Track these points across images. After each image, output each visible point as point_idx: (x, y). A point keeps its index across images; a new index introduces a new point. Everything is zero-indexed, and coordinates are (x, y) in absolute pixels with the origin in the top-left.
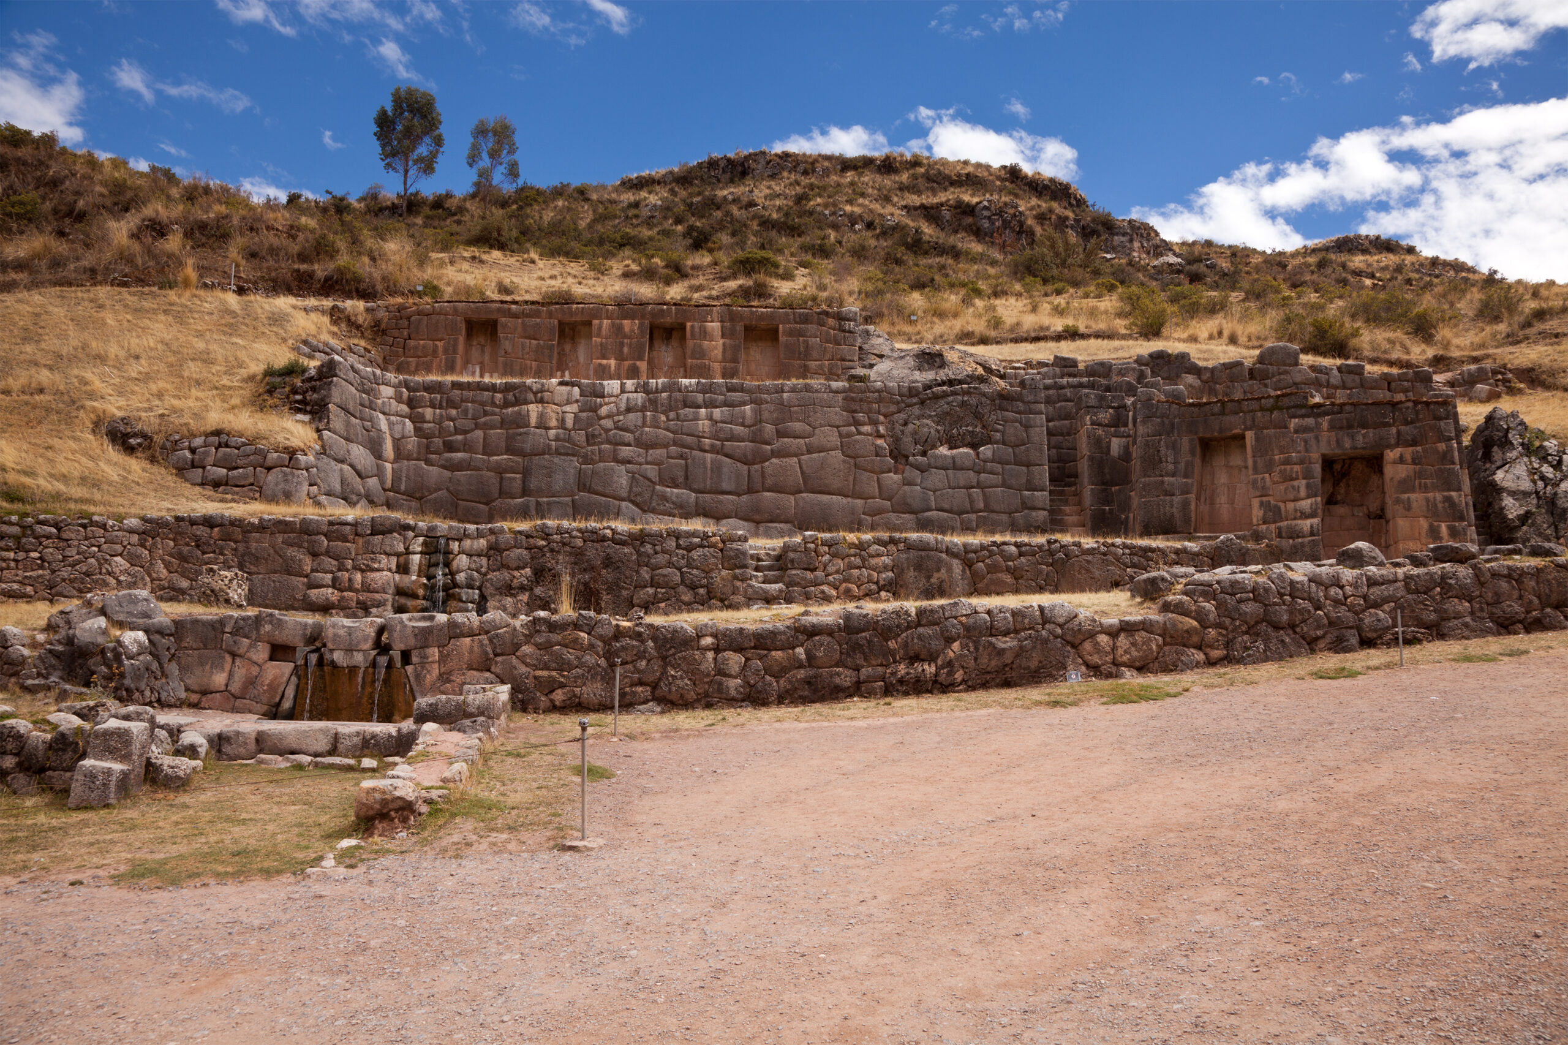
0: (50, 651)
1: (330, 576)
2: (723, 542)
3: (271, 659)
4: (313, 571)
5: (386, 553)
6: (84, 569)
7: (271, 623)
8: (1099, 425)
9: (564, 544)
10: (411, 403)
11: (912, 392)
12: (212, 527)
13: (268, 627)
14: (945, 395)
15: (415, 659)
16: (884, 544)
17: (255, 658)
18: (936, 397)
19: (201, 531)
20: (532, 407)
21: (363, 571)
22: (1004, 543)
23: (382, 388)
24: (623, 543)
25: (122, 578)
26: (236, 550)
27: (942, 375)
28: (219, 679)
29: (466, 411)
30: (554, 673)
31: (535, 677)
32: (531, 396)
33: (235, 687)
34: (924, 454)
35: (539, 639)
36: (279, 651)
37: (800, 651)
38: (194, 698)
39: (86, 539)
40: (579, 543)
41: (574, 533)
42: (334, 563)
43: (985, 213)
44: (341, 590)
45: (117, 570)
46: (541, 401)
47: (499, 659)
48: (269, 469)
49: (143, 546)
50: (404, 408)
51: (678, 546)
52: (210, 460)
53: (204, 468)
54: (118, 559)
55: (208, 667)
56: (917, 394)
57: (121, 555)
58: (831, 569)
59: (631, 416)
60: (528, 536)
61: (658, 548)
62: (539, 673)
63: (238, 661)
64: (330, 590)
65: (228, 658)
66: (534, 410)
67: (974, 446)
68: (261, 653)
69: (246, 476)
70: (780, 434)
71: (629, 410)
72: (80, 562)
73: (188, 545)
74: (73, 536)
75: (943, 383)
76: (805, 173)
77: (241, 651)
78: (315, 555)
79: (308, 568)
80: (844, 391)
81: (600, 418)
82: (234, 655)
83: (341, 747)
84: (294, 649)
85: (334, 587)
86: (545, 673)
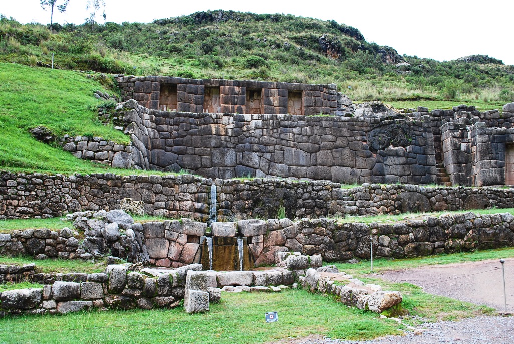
0: (89, 240)
1: (164, 203)
2: (332, 187)
3: (187, 242)
4: (156, 201)
5: (189, 193)
6: (55, 200)
7: (188, 224)
8: (456, 137)
9: (266, 188)
10: (158, 123)
11: (375, 122)
12: (107, 180)
13: (187, 227)
14: (390, 123)
15: (253, 241)
16: (396, 189)
17: (181, 242)
18: (385, 125)
19: (101, 181)
20: (212, 125)
21: (179, 201)
22: (442, 189)
23: (145, 114)
24: (290, 188)
25: (69, 204)
26: (119, 191)
27: (385, 115)
28: (164, 252)
29: (182, 127)
30: (313, 246)
31: (305, 248)
32: (212, 121)
33: (172, 256)
34: (383, 149)
35: (306, 231)
36: (191, 238)
38: (153, 261)
39: (55, 185)
40: (272, 188)
41: (270, 184)
42: (166, 197)
43: (323, 41)
44: (170, 210)
45: (67, 200)
46: (217, 123)
47: (289, 240)
48: (115, 152)
49: (77, 188)
50: (154, 125)
51: (313, 190)
52: (85, 148)
53: (82, 151)
54: (67, 195)
55: (159, 246)
56: (378, 123)
57: (68, 193)
58: (375, 200)
59: (257, 131)
60: (250, 185)
61: (305, 190)
62: (306, 246)
63: (172, 243)
64: (165, 210)
65: (168, 242)
66: (213, 127)
67: (404, 146)
68: (183, 239)
69: (104, 156)
70: (322, 140)
71: (256, 128)
72: (53, 196)
73: (97, 188)
74: (49, 183)
75: (387, 118)
76: (240, 20)
77: (174, 238)
78: (157, 193)
79: (154, 200)
80: (348, 121)
81: (243, 131)
82: (170, 240)
83: (257, 282)
84: (199, 237)
85: (166, 208)
86: (310, 246)
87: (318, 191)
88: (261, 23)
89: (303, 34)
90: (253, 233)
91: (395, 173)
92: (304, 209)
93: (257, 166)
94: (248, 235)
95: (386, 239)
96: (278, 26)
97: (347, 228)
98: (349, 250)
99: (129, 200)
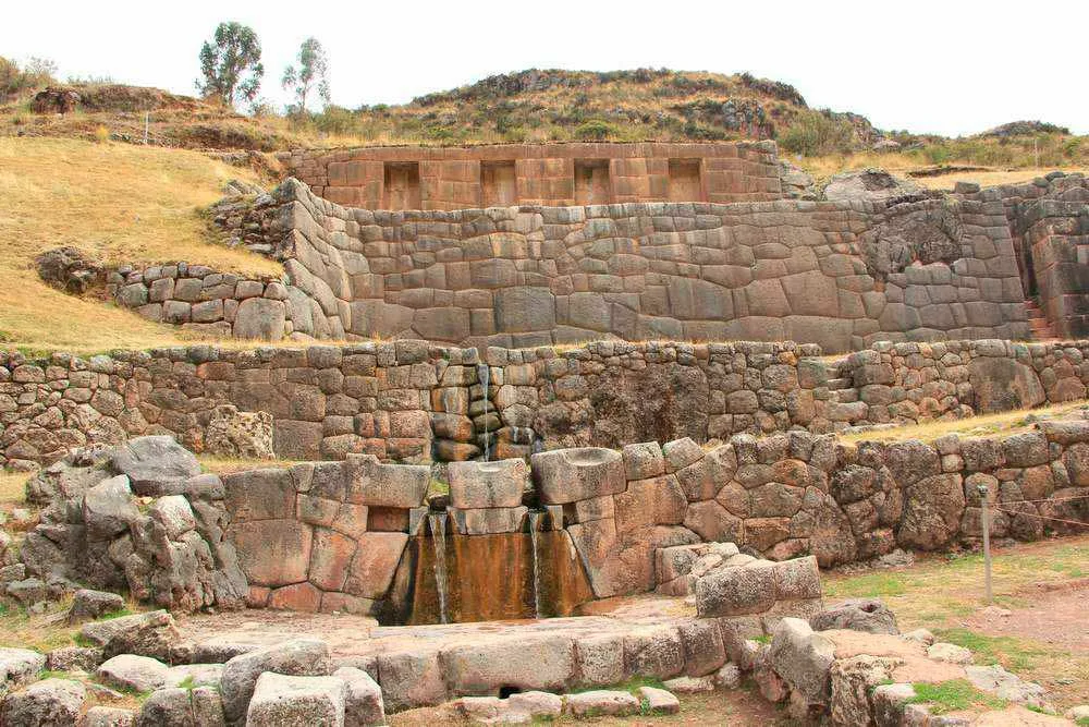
0: (44, 534)
1: (350, 419)
2: (797, 356)
3: (369, 529)
4: (328, 413)
5: (416, 387)
6: (46, 421)
7: (368, 473)
8: (1063, 233)
9: (625, 367)
10: (363, 237)
11: (877, 209)
12: (198, 362)
13: (365, 481)
14: (909, 211)
15: (582, 516)
16: (957, 351)
17: (347, 529)
18: (901, 213)
19: (187, 369)
20: (493, 236)
21: (390, 411)
22: (1068, 346)
23: (334, 219)
24: (690, 364)
25: (92, 432)
27: (896, 193)
28: (296, 565)
29: (424, 242)
30: (774, 521)
31: (749, 529)
32: (491, 225)
33: (321, 575)
34: (901, 270)
35: (747, 474)
36: (381, 515)
37: (1058, 465)
38: (260, 594)
39: (47, 381)
40: (642, 365)
41: (635, 354)
42: (354, 401)
43: (732, 110)
44: (366, 437)
45: (85, 422)
46: (504, 230)
47: (696, 506)
48: (240, 300)
49: (114, 389)
50: (356, 243)
51: (749, 364)
52: (169, 293)
53: (162, 302)
54: (86, 407)
55: (278, 547)
56: (882, 211)
57: (89, 401)
59: (601, 242)
60: (583, 359)
61: (729, 367)
62: (751, 522)
63: (321, 534)
64: (353, 437)
65: (307, 532)
66: (497, 240)
67: (947, 260)
68: (356, 521)
69: (213, 310)
70: (758, 255)
71: (597, 236)
72: (41, 411)
73: (169, 386)
74: (30, 377)
75: (900, 200)
77: (327, 519)
78: (328, 392)
79: (321, 410)
80: (811, 210)
81: (568, 246)
82: (314, 526)
83: (590, 673)
84: (407, 511)
85: (356, 432)
86: (761, 522)
87: (762, 366)
88: (609, 87)
89: (690, 100)
90: (579, 490)
91: (933, 322)
92: (728, 417)
93: (606, 326)
94: (566, 500)
95: (987, 483)
96: (642, 89)
97: (871, 458)
98: (881, 524)
99: (227, 410)
